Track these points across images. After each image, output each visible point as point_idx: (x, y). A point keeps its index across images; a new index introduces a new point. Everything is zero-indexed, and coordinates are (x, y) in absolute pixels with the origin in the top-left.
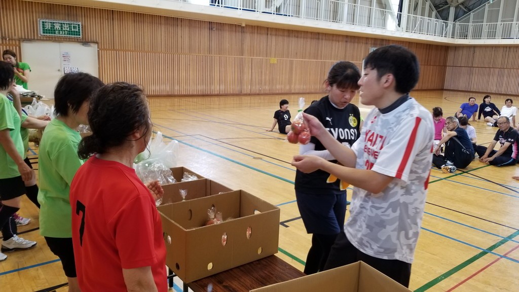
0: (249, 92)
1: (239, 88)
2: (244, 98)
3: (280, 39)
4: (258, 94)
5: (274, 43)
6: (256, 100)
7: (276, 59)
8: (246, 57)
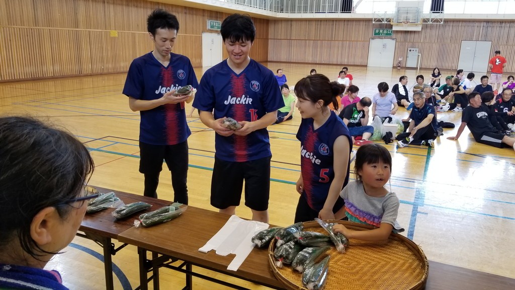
0: (89, 72)
1: (77, 68)
2: (85, 79)
3: (119, 8)
4: (101, 74)
5: (112, 14)
6: (99, 81)
7: (116, 32)
8: (81, 29)
